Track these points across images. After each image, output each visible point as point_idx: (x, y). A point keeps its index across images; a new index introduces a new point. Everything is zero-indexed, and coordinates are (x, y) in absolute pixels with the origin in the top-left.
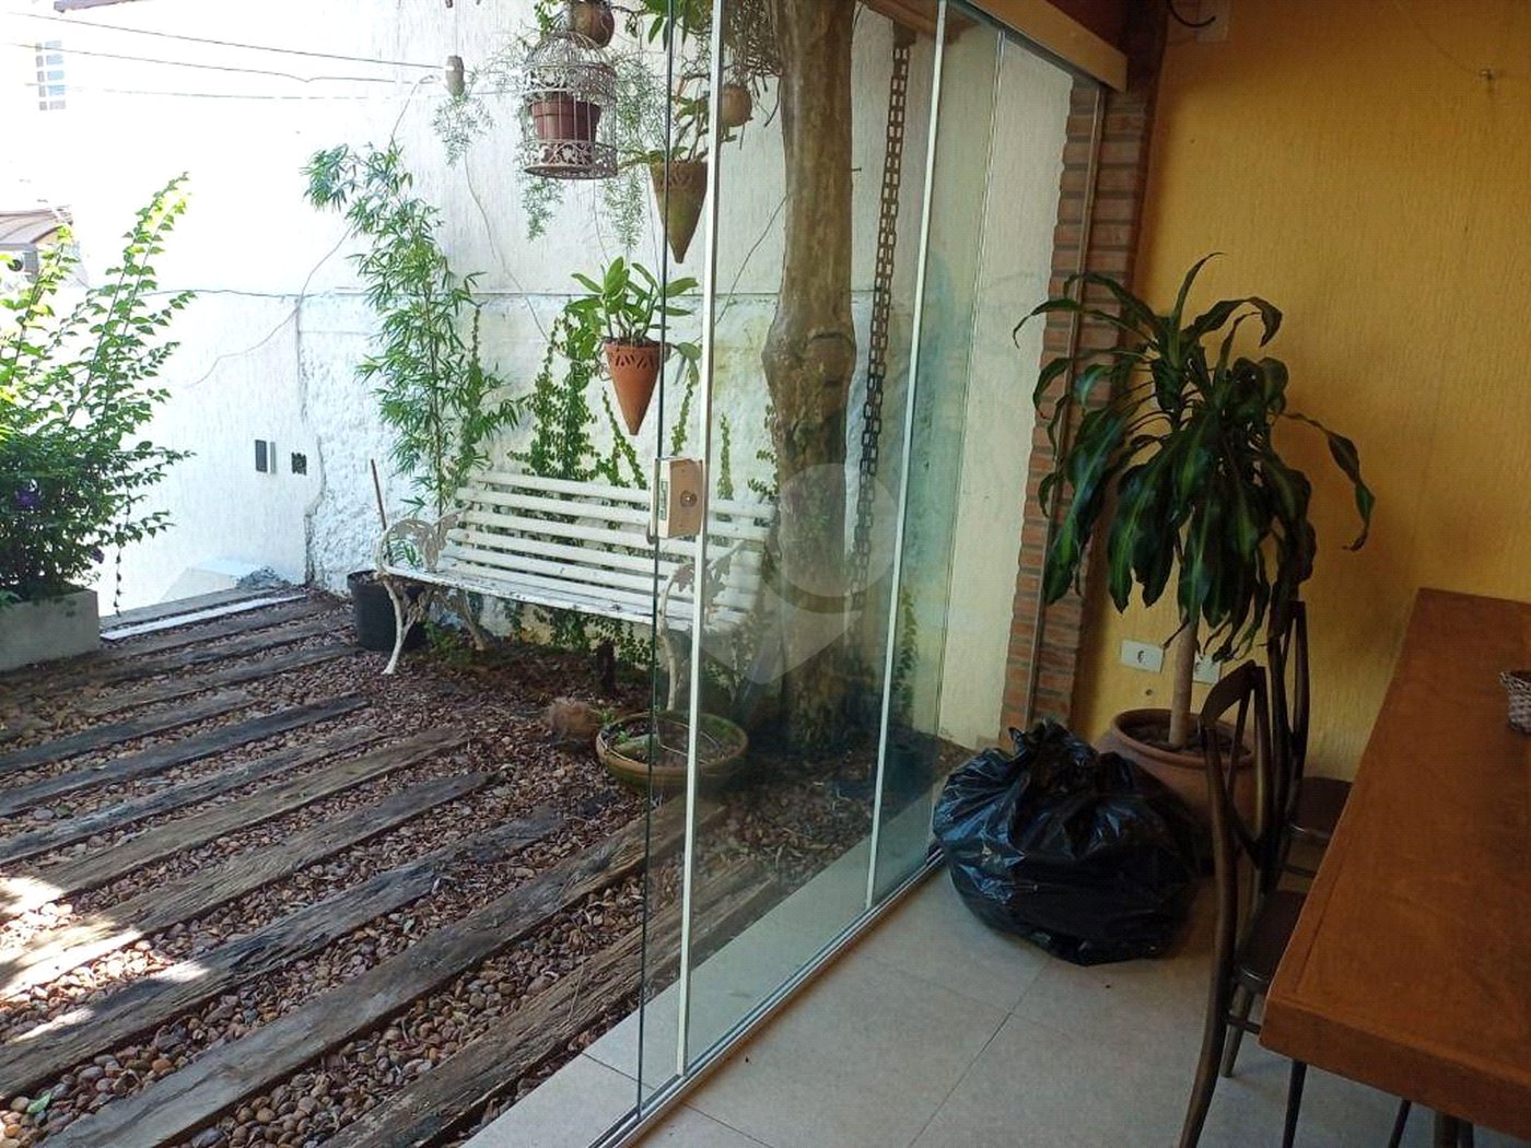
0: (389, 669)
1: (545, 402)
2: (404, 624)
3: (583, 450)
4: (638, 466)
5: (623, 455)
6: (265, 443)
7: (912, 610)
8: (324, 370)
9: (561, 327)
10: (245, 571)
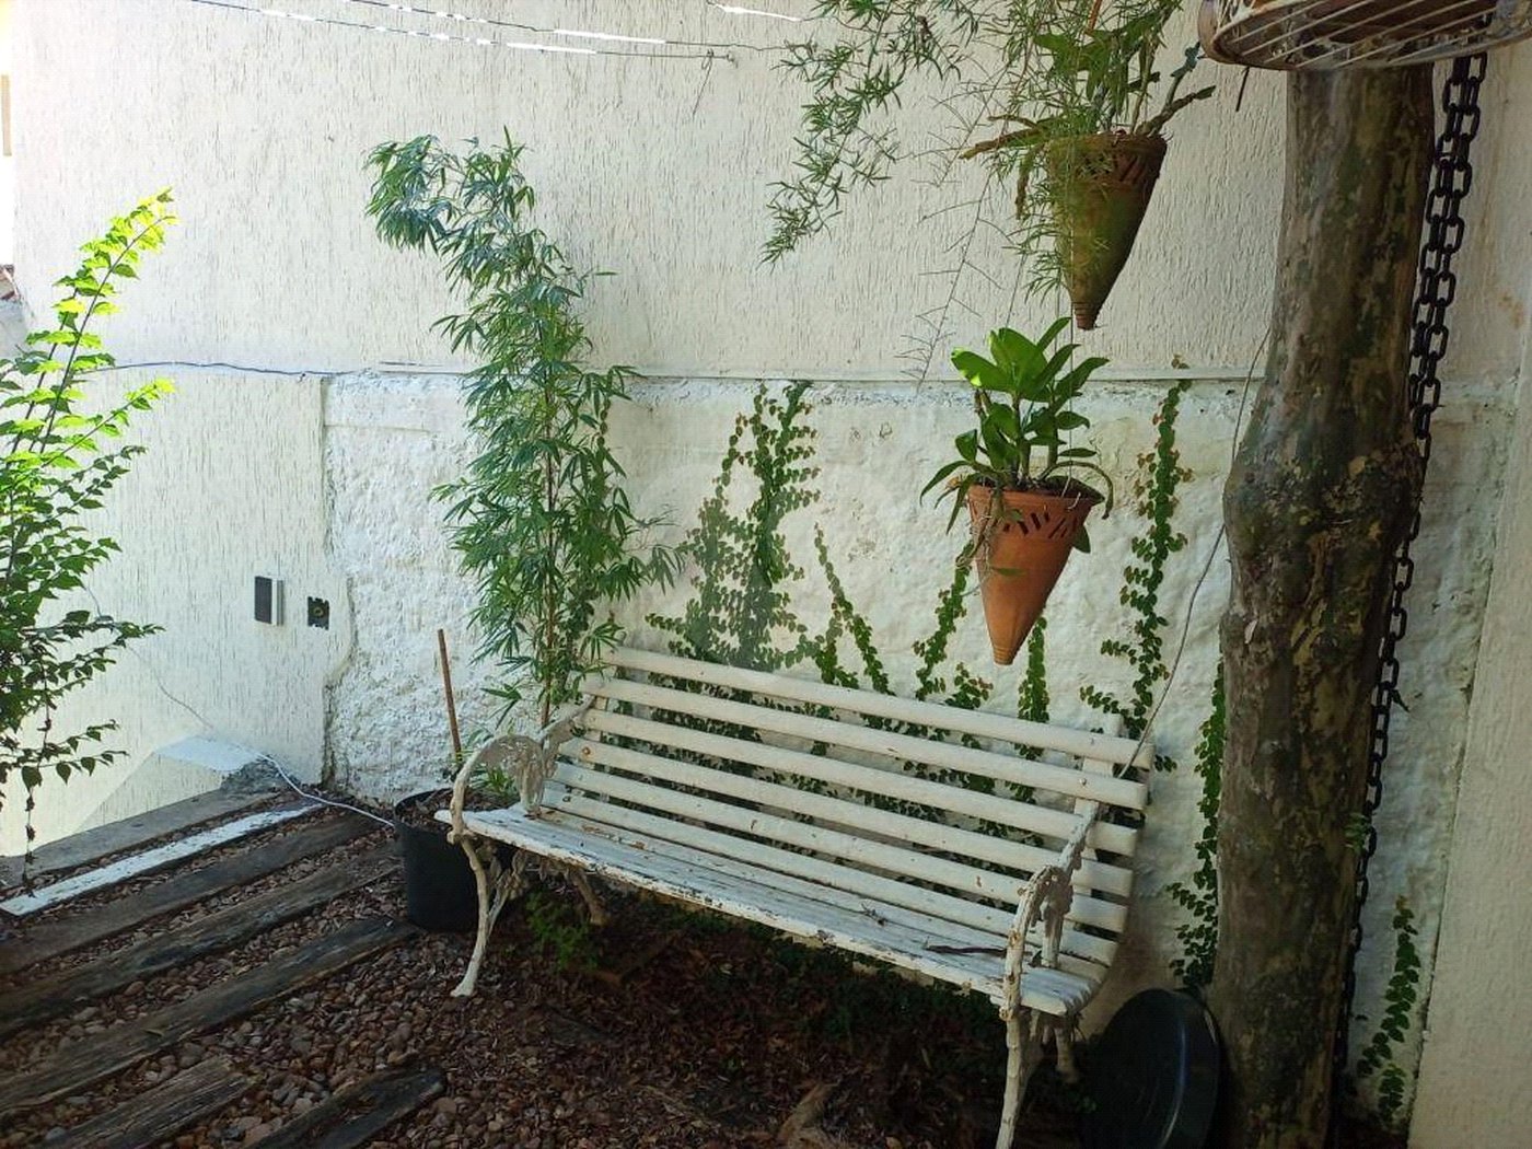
0: (465, 988)
1: (712, 543)
2: (491, 903)
3: (776, 620)
4: (873, 650)
5: (846, 632)
6: (269, 582)
7: (1413, 938)
8: (361, 480)
9: (748, 430)
10: (231, 764)
